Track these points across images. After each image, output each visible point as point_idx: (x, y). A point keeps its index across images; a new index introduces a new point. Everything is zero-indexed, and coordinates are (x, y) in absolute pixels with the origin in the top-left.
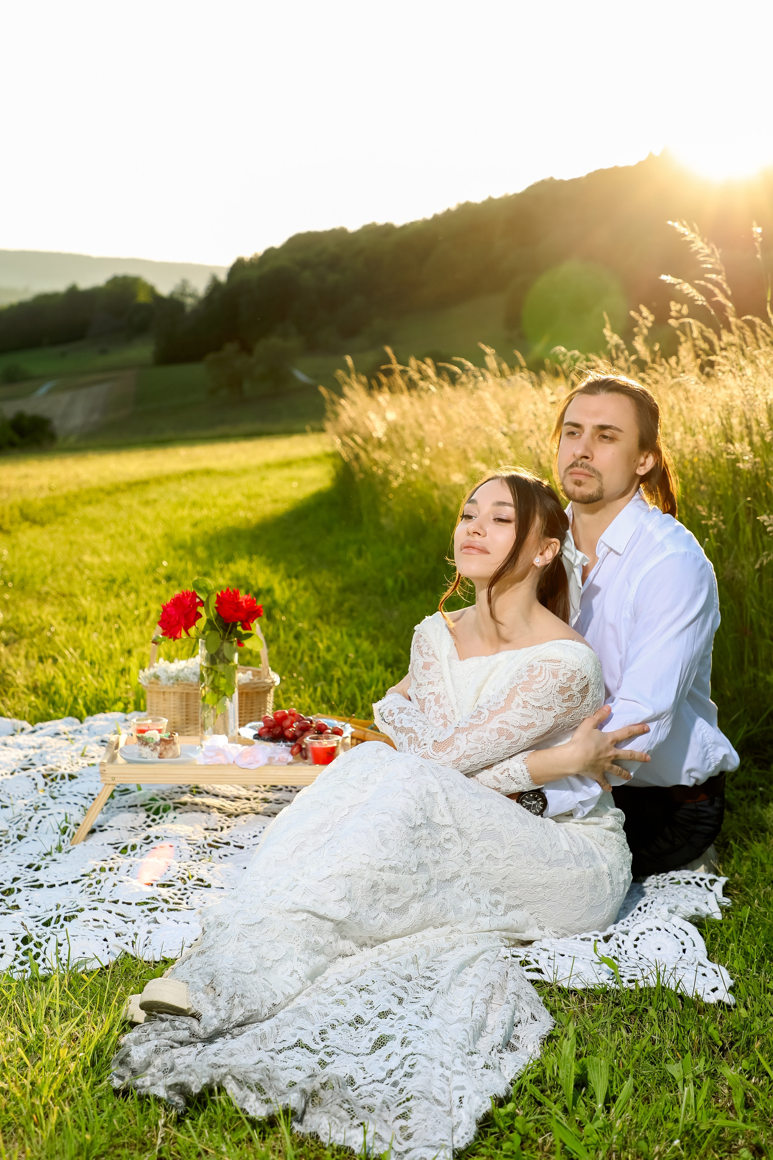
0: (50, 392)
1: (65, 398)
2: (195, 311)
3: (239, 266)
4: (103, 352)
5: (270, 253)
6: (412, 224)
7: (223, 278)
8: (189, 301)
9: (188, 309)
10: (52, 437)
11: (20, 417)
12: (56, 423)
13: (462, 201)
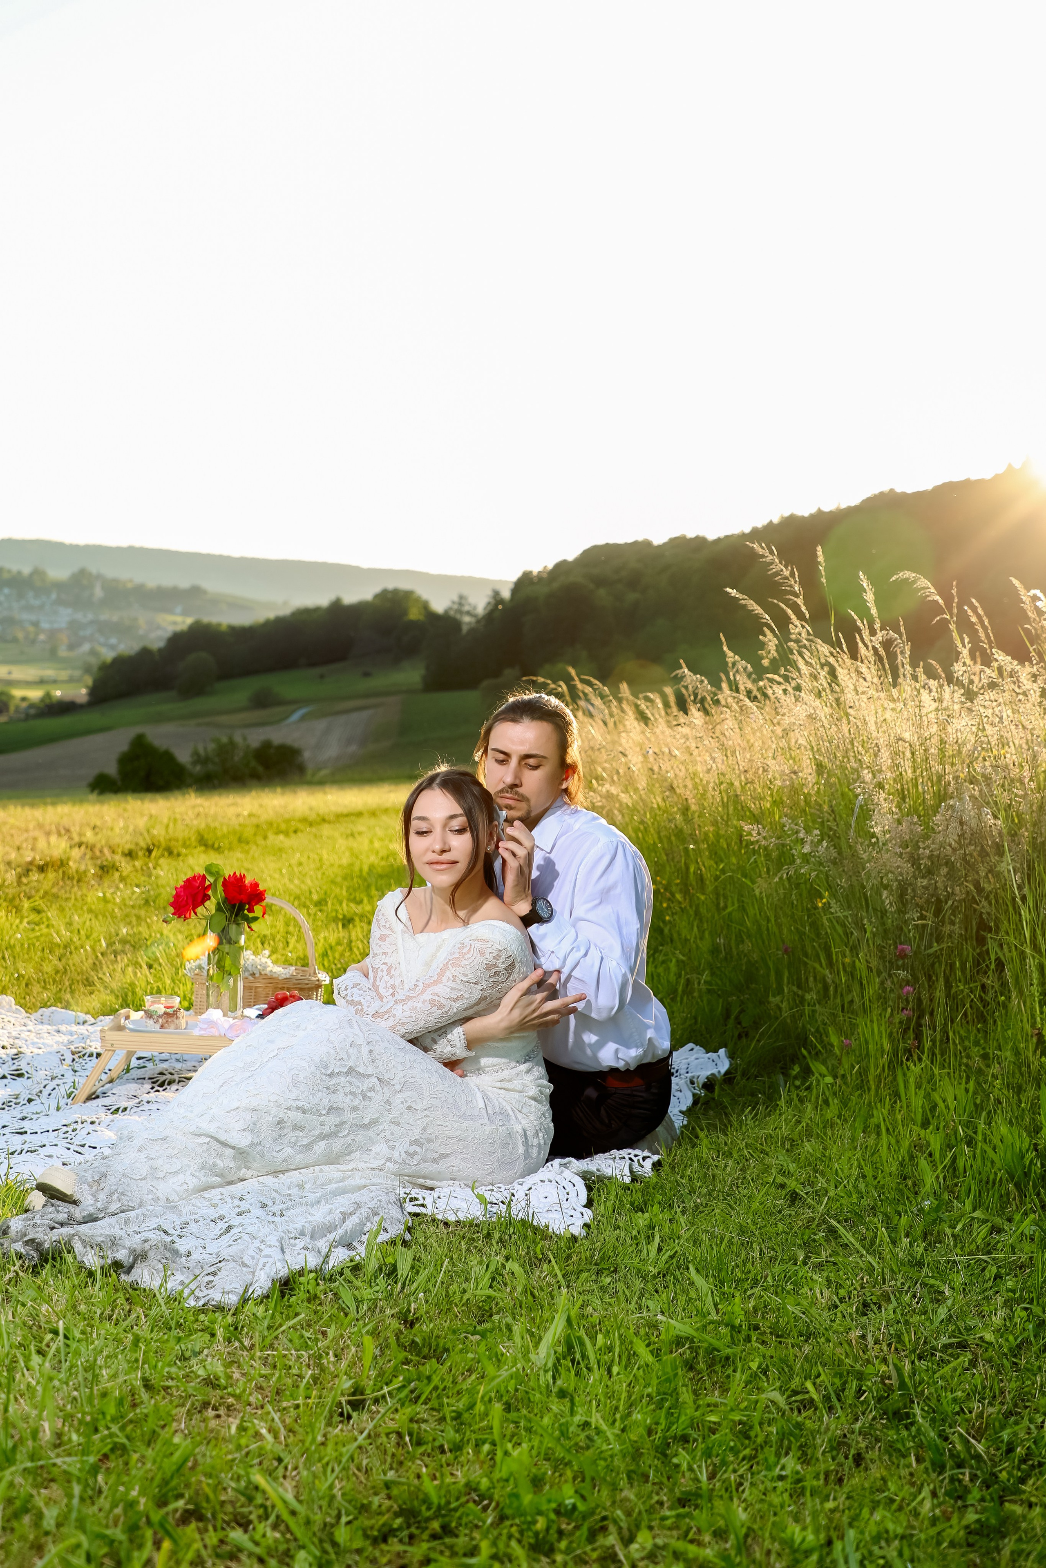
0: (303, 719)
1: (320, 725)
2: (472, 631)
3: (525, 581)
4: (367, 675)
5: (562, 567)
6: (727, 537)
7: (506, 594)
8: (467, 619)
9: (465, 629)
10: (301, 769)
11: (267, 745)
12: (307, 755)
13: (787, 514)
